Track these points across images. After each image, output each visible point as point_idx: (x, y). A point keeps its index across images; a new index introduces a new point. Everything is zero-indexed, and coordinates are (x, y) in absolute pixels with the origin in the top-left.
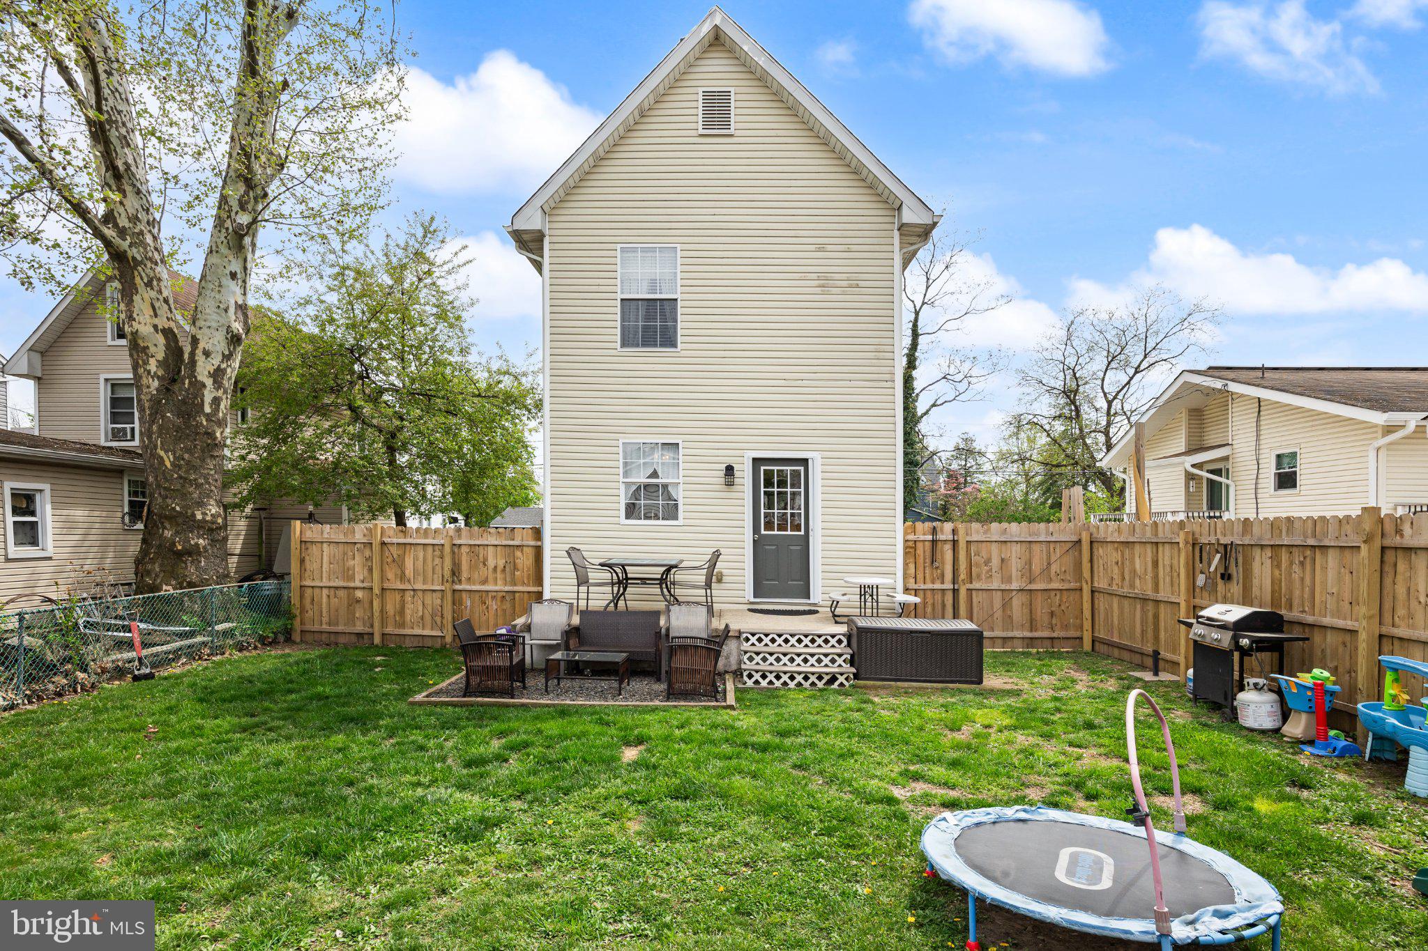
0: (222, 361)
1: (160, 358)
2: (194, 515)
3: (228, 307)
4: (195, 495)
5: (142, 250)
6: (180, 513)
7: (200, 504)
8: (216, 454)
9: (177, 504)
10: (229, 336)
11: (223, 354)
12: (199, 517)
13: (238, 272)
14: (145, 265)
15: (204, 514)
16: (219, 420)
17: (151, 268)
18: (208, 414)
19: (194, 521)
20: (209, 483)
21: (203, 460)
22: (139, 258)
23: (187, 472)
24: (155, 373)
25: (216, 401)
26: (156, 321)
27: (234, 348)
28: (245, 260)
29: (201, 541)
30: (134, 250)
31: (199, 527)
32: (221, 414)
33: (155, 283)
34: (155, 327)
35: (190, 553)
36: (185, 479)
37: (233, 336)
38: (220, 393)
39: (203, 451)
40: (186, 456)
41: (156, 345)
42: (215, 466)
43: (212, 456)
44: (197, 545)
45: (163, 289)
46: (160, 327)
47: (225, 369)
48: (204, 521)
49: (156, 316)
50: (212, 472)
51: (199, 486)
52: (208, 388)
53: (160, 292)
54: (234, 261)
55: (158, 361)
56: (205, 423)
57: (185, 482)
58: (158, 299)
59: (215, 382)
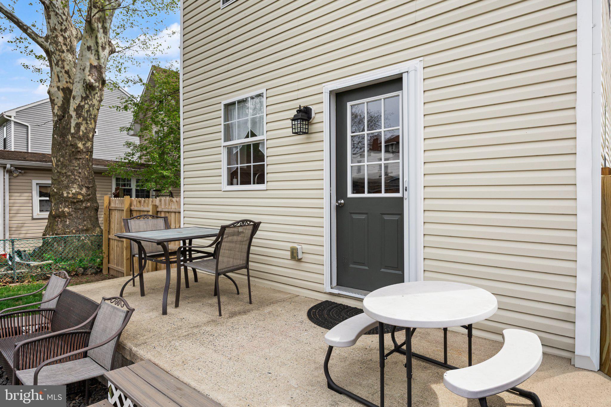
0: (82, 101)
1: (59, 105)
2: (63, 194)
3: (85, 68)
4: (65, 182)
5: (54, 45)
6: (56, 192)
7: (67, 187)
8: (79, 157)
9: (55, 188)
10: (84, 85)
11: (82, 97)
12: (65, 195)
13: (92, 45)
14: (56, 54)
15: (68, 193)
16: (79, 136)
17: (59, 55)
18: (72, 134)
19: (63, 197)
20: (74, 175)
21: (70, 161)
22: (53, 51)
23: (61, 169)
24: (56, 113)
25: (78, 125)
26: (59, 84)
27: (90, 93)
28: (96, 37)
29: (66, 209)
30: (51, 46)
31: (66, 201)
32: (81, 133)
33: (60, 63)
34: (58, 88)
35: (59, 217)
36: (60, 173)
37: (87, 85)
38: (80, 120)
39: (70, 155)
40: (62, 159)
41: (57, 98)
42: (79, 164)
43: (76, 159)
44: (63, 211)
45: (66, 66)
46: (61, 87)
47: (84, 106)
48: (67, 197)
49: (59, 81)
50: (77, 168)
51: (68, 176)
52: (73, 118)
53: (63, 68)
54: (89, 39)
55: (58, 107)
56: (70, 139)
57: (60, 174)
58: (61, 72)
59: (77, 114)
